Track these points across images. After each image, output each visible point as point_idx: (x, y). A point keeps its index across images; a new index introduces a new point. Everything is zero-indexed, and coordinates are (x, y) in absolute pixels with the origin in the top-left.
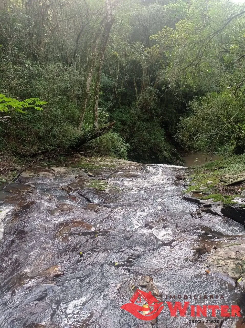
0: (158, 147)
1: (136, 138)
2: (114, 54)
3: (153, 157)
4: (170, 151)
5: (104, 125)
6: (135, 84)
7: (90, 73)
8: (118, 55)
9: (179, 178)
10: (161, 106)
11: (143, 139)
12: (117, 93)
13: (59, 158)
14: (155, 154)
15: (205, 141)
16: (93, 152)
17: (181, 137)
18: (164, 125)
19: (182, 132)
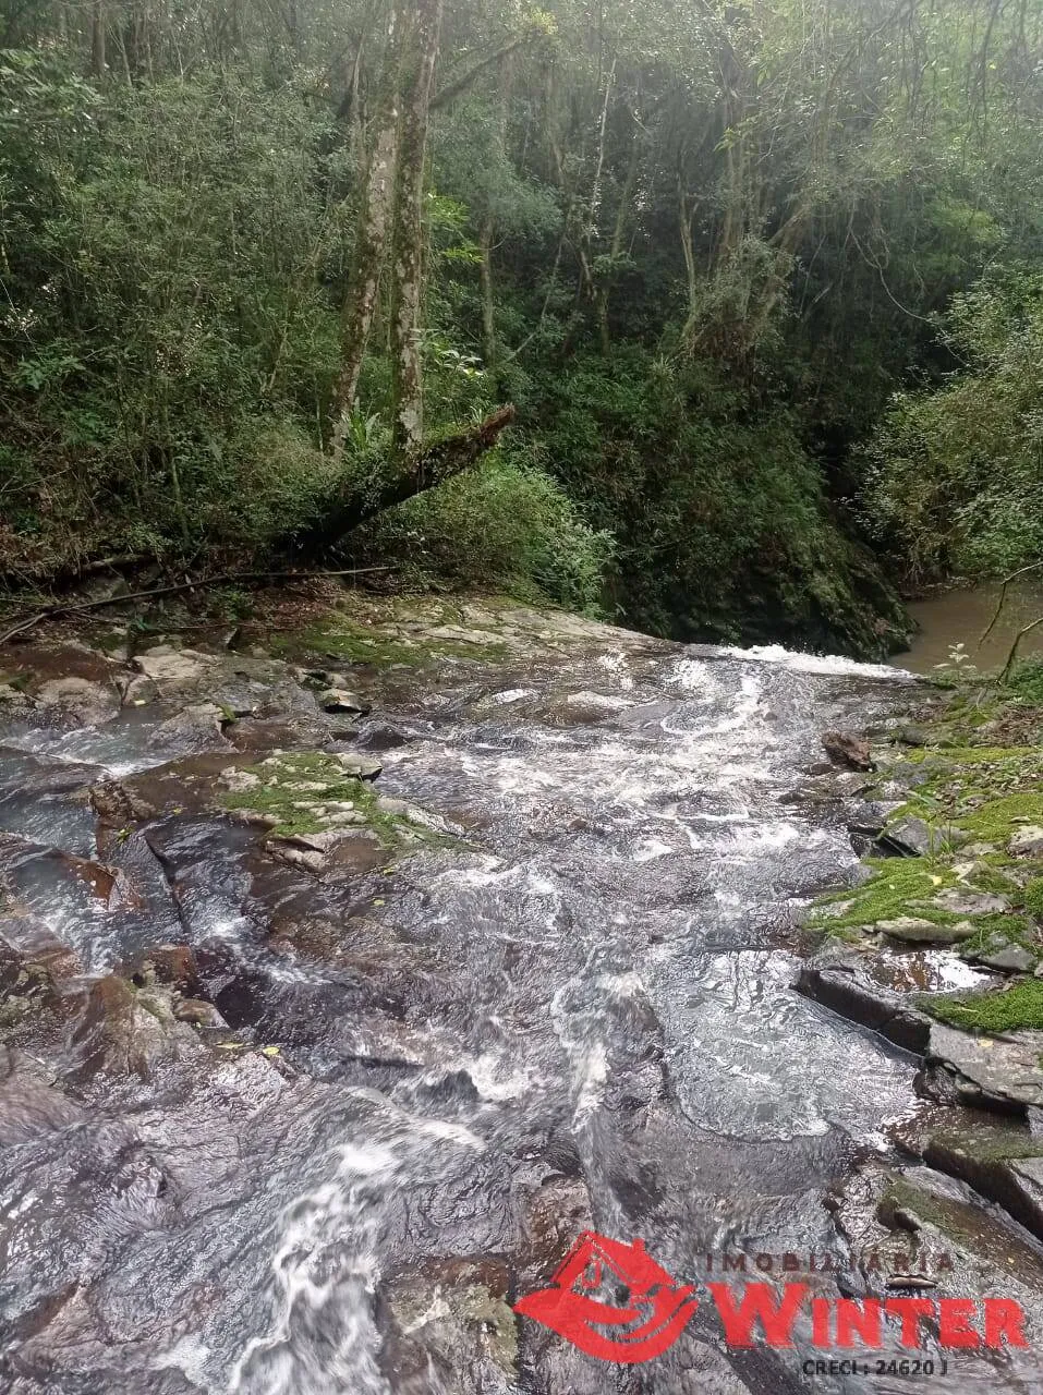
0: (784, 550)
1: (674, 505)
2: (534, 26)
3: (756, 599)
4: (845, 570)
5: (453, 429)
6: (686, 229)
7: (387, 128)
8: (552, 30)
9: (841, 755)
10: (813, 348)
11: (709, 507)
12: (588, 277)
13: (216, 595)
14: (766, 584)
15: (1024, 532)
16: (412, 571)
17: (887, 502)
18: (822, 445)
19: (900, 477)
